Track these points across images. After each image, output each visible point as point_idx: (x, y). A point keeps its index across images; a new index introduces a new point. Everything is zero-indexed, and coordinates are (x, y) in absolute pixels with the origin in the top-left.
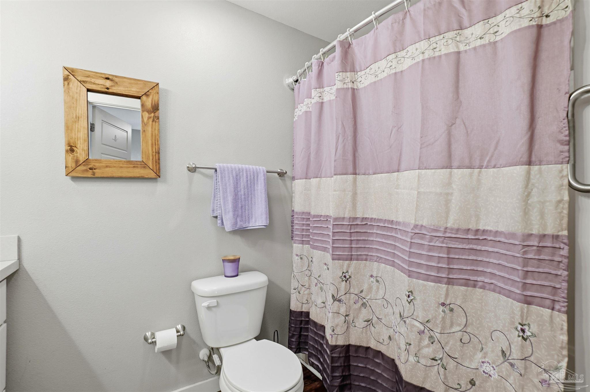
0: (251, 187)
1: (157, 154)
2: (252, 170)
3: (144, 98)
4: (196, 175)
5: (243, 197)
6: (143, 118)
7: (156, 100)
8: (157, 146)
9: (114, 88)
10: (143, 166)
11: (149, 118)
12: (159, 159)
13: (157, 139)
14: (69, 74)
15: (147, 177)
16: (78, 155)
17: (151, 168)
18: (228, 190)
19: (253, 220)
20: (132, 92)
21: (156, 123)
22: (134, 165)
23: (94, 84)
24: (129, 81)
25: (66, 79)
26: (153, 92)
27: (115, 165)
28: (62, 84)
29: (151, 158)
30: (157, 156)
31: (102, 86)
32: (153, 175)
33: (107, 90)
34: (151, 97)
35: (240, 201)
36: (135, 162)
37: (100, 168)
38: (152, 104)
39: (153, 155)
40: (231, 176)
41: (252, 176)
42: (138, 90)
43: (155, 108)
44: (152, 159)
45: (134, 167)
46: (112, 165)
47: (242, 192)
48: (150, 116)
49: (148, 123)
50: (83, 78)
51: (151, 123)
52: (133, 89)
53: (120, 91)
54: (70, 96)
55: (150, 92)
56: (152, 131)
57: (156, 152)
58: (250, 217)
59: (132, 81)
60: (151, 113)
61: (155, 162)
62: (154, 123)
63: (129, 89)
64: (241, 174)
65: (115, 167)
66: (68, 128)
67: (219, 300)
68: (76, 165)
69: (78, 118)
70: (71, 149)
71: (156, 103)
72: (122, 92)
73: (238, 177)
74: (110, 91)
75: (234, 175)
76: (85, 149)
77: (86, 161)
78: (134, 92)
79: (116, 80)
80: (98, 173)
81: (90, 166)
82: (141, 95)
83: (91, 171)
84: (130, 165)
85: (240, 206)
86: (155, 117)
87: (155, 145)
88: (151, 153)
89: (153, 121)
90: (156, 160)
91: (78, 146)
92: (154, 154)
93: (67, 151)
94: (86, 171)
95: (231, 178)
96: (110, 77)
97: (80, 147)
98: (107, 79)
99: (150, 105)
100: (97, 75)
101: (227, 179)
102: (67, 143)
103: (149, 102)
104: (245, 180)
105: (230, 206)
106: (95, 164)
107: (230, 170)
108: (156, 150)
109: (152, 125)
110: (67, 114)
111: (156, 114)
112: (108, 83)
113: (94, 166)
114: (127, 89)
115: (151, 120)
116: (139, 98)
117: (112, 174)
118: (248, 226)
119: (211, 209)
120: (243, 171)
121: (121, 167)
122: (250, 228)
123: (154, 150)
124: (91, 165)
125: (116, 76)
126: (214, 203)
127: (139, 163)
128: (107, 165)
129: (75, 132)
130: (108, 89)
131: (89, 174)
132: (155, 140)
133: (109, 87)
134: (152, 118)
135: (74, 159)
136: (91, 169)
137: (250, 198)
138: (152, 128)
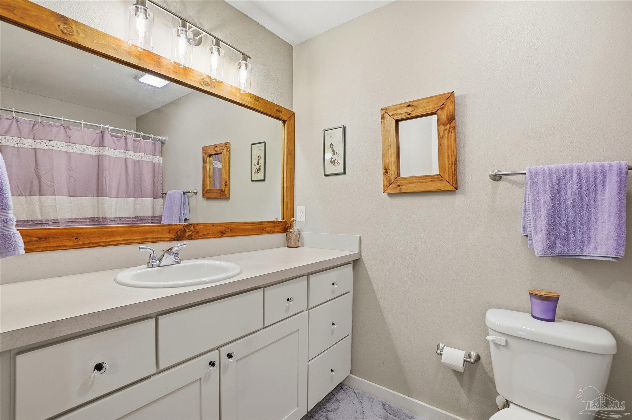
0: (588, 195)
1: (453, 165)
2: (590, 169)
3: (440, 112)
4: (501, 184)
5: (570, 210)
6: (439, 132)
7: (451, 110)
8: (453, 157)
9: (414, 112)
10: (440, 179)
11: (445, 130)
12: (456, 170)
13: (453, 150)
14: (384, 113)
15: (444, 190)
16: (391, 175)
17: (448, 180)
18: (542, 201)
19: (592, 246)
20: (429, 110)
21: (452, 133)
22: (431, 180)
23: (400, 114)
24: (426, 101)
25: (383, 117)
26: (448, 103)
27: (416, 181)
28: (381, 122)
29: (447, 170)
30: (453, 167)
31: (405, 114)
32: (450, 187)
33: (409, 116)
34: (446, 109)
35: (563, 216)
36: (432, 176)
37: (405, 184)
38: (447, 116)
39: (449, 167)
40: (548, 181)
41: (591, 179)
42: (434, 107)
43: (452, 118)
44: (449, 172)
45: (431, 181)
46: (413, 181)
47: (569, 204)
48: (446, 128)
49: (443, 136)
50: (392, 112)
51: (446, 135)
52: (429, 108)
53: (418, 113)
54: (385, 130)
55: (446, 104)
56: (448, 143)
57: (452, 164)
58: (586, 242)
59: (429, 100)
60: (447, 125)
61: (451, 174)
62: (450, 134)
63: (426, 108)
64: (568, 176)
65: (416, 182)
66: (384, 156)
67: (510, 340)
68: (389, 184)
69: (390, 146)
70: (386, 172)
71: (451, 114)
72: (420, 113)
73: (562, 182)
74: (411, 115)
75: (554, 179)
76: (395, 170)
77: (396, 180)
78: (431, 110)
79: (416, 103)
80: (404, 189)
81: (398, 184)
82: (436, 111)
83: (399, 187)
84: (429, 180)
85: (563, 223)
86: (450, 128)
87: (451, 157)
88: (448, 165)
89: (449, 131)
90: (452, 171)
91: (390, 169)
92: (451, 166)
93: (384, 173)
94: (396, 188)
95: (548, 184)
96: (411, 104)
97: (391, 169)
98: (409, 106)
99: (446, 116)
100: (401, 106)
101: (541, 186)
102: (384, 167)
103: (444, 115)
104: (575, 185)
105: (543, 223)
106: (402, 181)
107: (547, 173)
108: (452, 161)
109: (448, 136)
110: (384, 144)
111: (451, 124)
112: (409, 110)
113: (401, 183)
114: (424, 109)
115: (447, 132)
116: (435, 113)
117: (414, 189)
118: (581, 254)
119: (521, 226)
120: (572, 171)
121: (421, 182)
122: (585, 258)
123: (450, 162)
124: (399, 182)
125: (415, 101)
126: (525, 218)
127: (435, 177)
128: (410, 181)
129: (388, 157)
130: (409, 114)
131: (397, 191)
132: (451, 151)
133: (410, 113)
134: (448, 130)
135: (388, 179)
136: (399, 186)
137: (585, 213)
138: (448, 140)
